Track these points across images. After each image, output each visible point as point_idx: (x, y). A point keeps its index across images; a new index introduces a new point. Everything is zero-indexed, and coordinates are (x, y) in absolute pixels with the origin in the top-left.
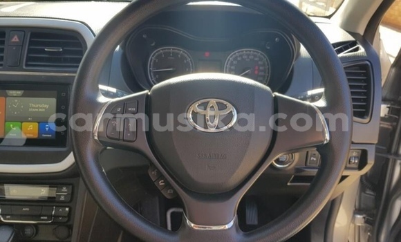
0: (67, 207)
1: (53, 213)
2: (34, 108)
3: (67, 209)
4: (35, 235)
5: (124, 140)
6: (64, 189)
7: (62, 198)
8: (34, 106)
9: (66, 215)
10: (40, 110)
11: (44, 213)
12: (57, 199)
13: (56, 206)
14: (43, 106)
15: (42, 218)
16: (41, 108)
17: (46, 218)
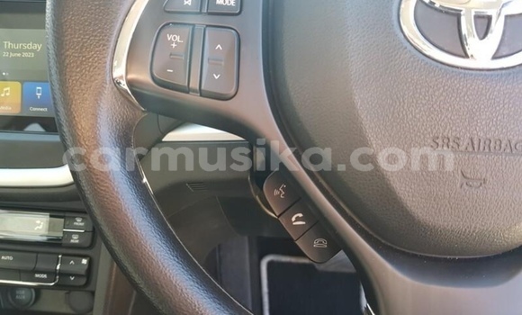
0: (85, 257)
1: (58, 267)
2: (14, 51)
3: (84, 261)
4: (35, 302)
5: (202, 93)
6: (79, 222)
7: (75, 240)
8: (14, 46)
9: (83, 272)
10: (25, 55)
11: (40, 266)
12: (64, 242)
13: (63, 255)
14: (30, 46)
15: (37, 276)
16: (27, 51)
17: (45, 276)
